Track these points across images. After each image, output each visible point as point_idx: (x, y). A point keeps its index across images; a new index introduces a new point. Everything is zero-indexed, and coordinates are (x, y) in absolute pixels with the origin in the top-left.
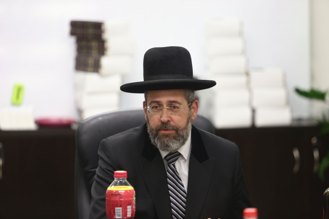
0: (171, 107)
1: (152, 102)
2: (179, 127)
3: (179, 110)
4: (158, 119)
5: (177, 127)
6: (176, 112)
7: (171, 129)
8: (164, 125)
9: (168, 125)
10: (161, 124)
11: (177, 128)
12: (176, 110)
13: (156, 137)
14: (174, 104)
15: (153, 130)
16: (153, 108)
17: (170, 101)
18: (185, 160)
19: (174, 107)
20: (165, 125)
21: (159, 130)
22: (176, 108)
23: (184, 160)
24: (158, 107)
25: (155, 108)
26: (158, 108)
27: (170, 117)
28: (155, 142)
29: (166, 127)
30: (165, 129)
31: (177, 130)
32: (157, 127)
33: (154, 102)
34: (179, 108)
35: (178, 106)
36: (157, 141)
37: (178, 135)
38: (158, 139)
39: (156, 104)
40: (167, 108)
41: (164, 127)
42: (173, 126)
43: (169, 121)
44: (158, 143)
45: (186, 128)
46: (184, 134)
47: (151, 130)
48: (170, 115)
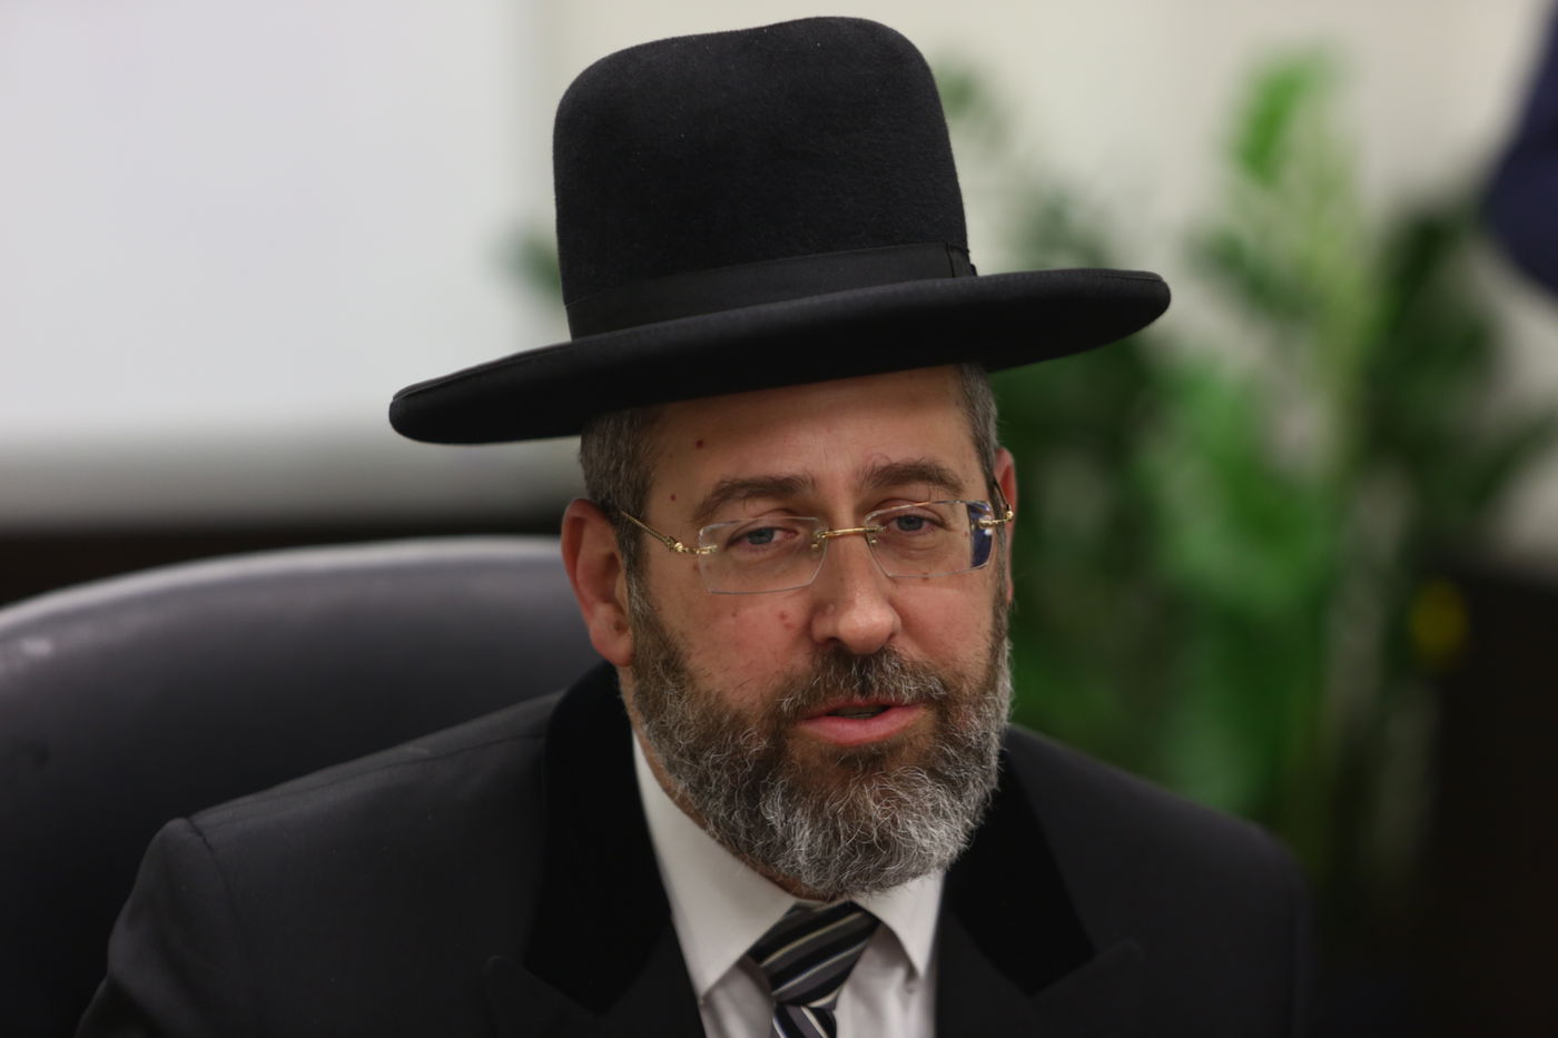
0: (884, 521)
1: (729, 492)
2: (960, 677)
3: (950, 534)
4: (788, 626)
6: (927, 555)
7: (907, 698)
8: (854, 670)
9: (888, 668)
10: (826, 667)
11: (945, 687)
14: (919, 490)
15: (739, 721)
16: (733, 541)
17: (886, 468)
18: (911, 972)
19: (911, 523)
20: (860, 670)
21: (801, 715)
22: (925, 524)
23: (899, 974)
24: (772, 535)
25: (747, 541)
26: (778, 536)
27: (892, 603)
28: (765, 821)
29: (865, 689)
30: (858, 699)
31: (943, 704)
32: (784, 693)
33: (743, 493)
34: (951, 521)
35: (943, 509)
36: (789, 813)
37: (955, 743)
38: (789, 793)
39: (762, 505)
40: (864, 535)
41: (855, 682)
42: (915, 671)
43: (892, 636)
44: (789, 833)
45: (990, 684)
46: (986, 735)
47: (717, 729)
48: (888, 586)
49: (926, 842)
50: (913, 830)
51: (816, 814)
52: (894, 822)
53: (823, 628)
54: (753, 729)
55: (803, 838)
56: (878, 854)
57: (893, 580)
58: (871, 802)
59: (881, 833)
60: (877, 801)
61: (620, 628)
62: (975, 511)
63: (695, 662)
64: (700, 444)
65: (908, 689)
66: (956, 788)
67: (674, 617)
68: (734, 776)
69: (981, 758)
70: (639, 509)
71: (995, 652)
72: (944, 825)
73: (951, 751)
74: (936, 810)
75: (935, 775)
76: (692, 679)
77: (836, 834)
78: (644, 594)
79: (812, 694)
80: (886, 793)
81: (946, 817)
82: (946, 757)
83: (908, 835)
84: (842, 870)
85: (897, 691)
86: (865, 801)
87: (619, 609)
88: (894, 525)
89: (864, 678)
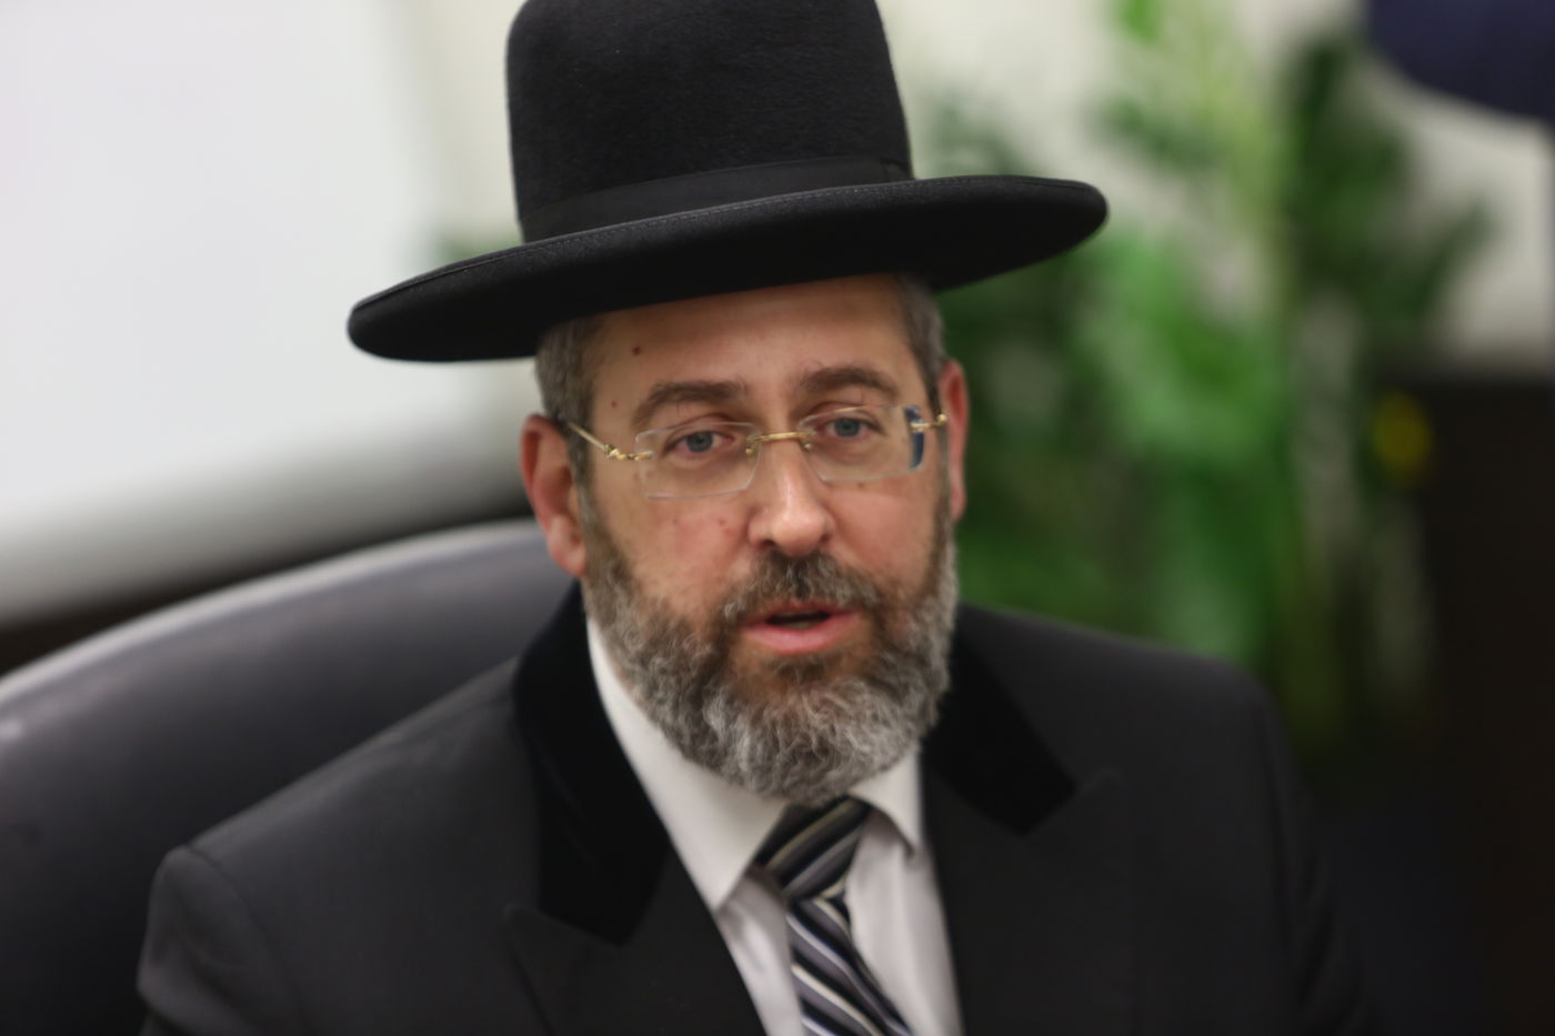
0: (820, 427)
1: (665, 395)
2: (895, 583)
3: (885, 441)
4: (726, 532)
5: (879, 579)
6: (862, 460)
7: (842, 603)
8: (790, 572)
9: (824, 571)
10: (763, 570)
11: (879, 594)
12: (864, 443)
13: (717, 684)
14: (853, 392)
16: (670, 447)
17: (818, 373)
19: (849, 427)
20: (796, 573)
21: (745, 621)
22: (863, 430)
24: (711, 441)
25: (685, 448)
26: (717, 441)
27: (826, 506)
28: (708, 727)
29: (802, 591)
30: (796, 602)
31: (878, 610)
32: (725, 601)
33: (676, 397)
34: (885, 424)
35: (879, 413)
36: (730, 721)
37: (894, 649)
38: (730, 701)
39: (695, 409)
40: (798, 441)
41: (790, 585)
42: (852, 577)
43: (825, 538)
44: (732, 739)
45: (931, 587)
46: (926, 639)
47: (664, 635)
48: (823, 490)
49: (866, 748)
50: (850, 736)
51: (756, 720)
52: (833, 730)
53: (759, 530)
54: (698, 635)
55: (745, 745)
56: (818, 761)
57: (829, 485)
58: (810, 712)
59: (822, 740)
60: (817, 710)
61: (575, 540)
62: (911, 416)
63: (642, 570)
64: (637, 351)
65: (843, 594)
66: (896, 694)
67: (622, 527)
68: (679, 681)
69: (922, 660)
70: (585, 420)
71: (936, 558)
72: (885, 731)
73: (889, 657)
74: (875, 717)
75: (875, 682)
76: (640, 586)
77: (776, 741)
78: (593, 502)
79: (753, 599)
80: (825, 702)
81: (886, 723)
82: (885, 663)
83: (848, 742)
84: (784, 777)
85: (833, 595)
86: (804, 710)
87: (572, 520)
88: (831, 431)
89: (800, 582)
